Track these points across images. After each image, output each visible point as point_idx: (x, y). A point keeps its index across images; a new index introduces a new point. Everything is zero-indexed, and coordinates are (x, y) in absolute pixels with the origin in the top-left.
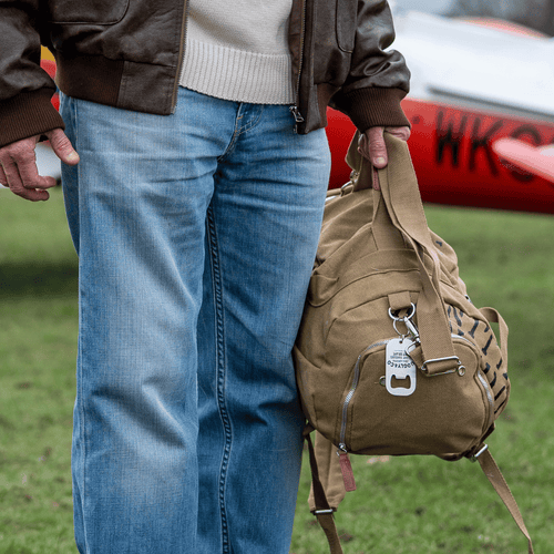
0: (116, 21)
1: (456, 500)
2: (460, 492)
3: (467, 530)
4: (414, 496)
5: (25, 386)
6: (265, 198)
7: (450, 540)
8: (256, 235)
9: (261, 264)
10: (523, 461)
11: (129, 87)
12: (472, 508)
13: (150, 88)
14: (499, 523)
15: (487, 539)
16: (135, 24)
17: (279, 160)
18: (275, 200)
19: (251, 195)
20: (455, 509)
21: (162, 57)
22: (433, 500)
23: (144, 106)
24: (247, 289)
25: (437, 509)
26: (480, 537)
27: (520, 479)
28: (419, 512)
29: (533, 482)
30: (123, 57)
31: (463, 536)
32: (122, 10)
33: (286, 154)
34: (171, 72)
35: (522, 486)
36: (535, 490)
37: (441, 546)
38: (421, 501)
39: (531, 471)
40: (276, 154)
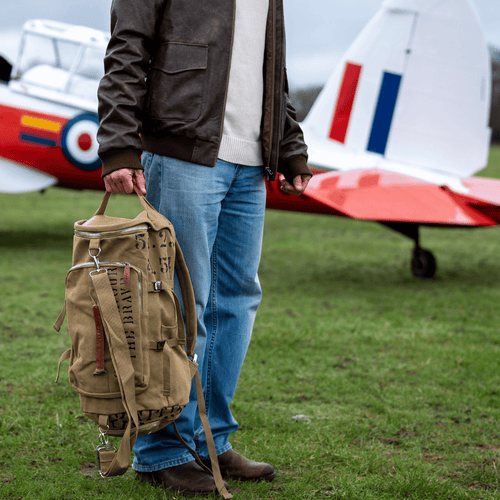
0: (194, 120)
1: (280, 356)
2: (281, 353)
3: (291, 372)
4: (259, 355)
5: (45, 296)
6: (241, 210)
7: (284, 377)
8: (236, 229)
9: (237, 242)
10: (308, 337)
11: (197, 152)
12: (289, 361)
13: (207, 153)
14: (304, 368)
15: (301, 376)
16: (203, 122)
17: (248, 192)
18: (245, 212)
19: (235, 209)
20: (281, 361)
21: (213, 138)
22: (269, 357)
23: (203, 162)
24: (230, 255)
25: (272, 360)
26: (298, 375)
27: (309, 346)
28: (263, 362)
29: (315, 348)
30: (196, 137)
31: (289, 375)
32: (197, 115)
33: (252, 189)
34: (216, 146)
35: (310, 350)
36: (318, 352)
37: (279, 379)
38: (262, 357)
39: (313, 342)
40: (247, 189)
